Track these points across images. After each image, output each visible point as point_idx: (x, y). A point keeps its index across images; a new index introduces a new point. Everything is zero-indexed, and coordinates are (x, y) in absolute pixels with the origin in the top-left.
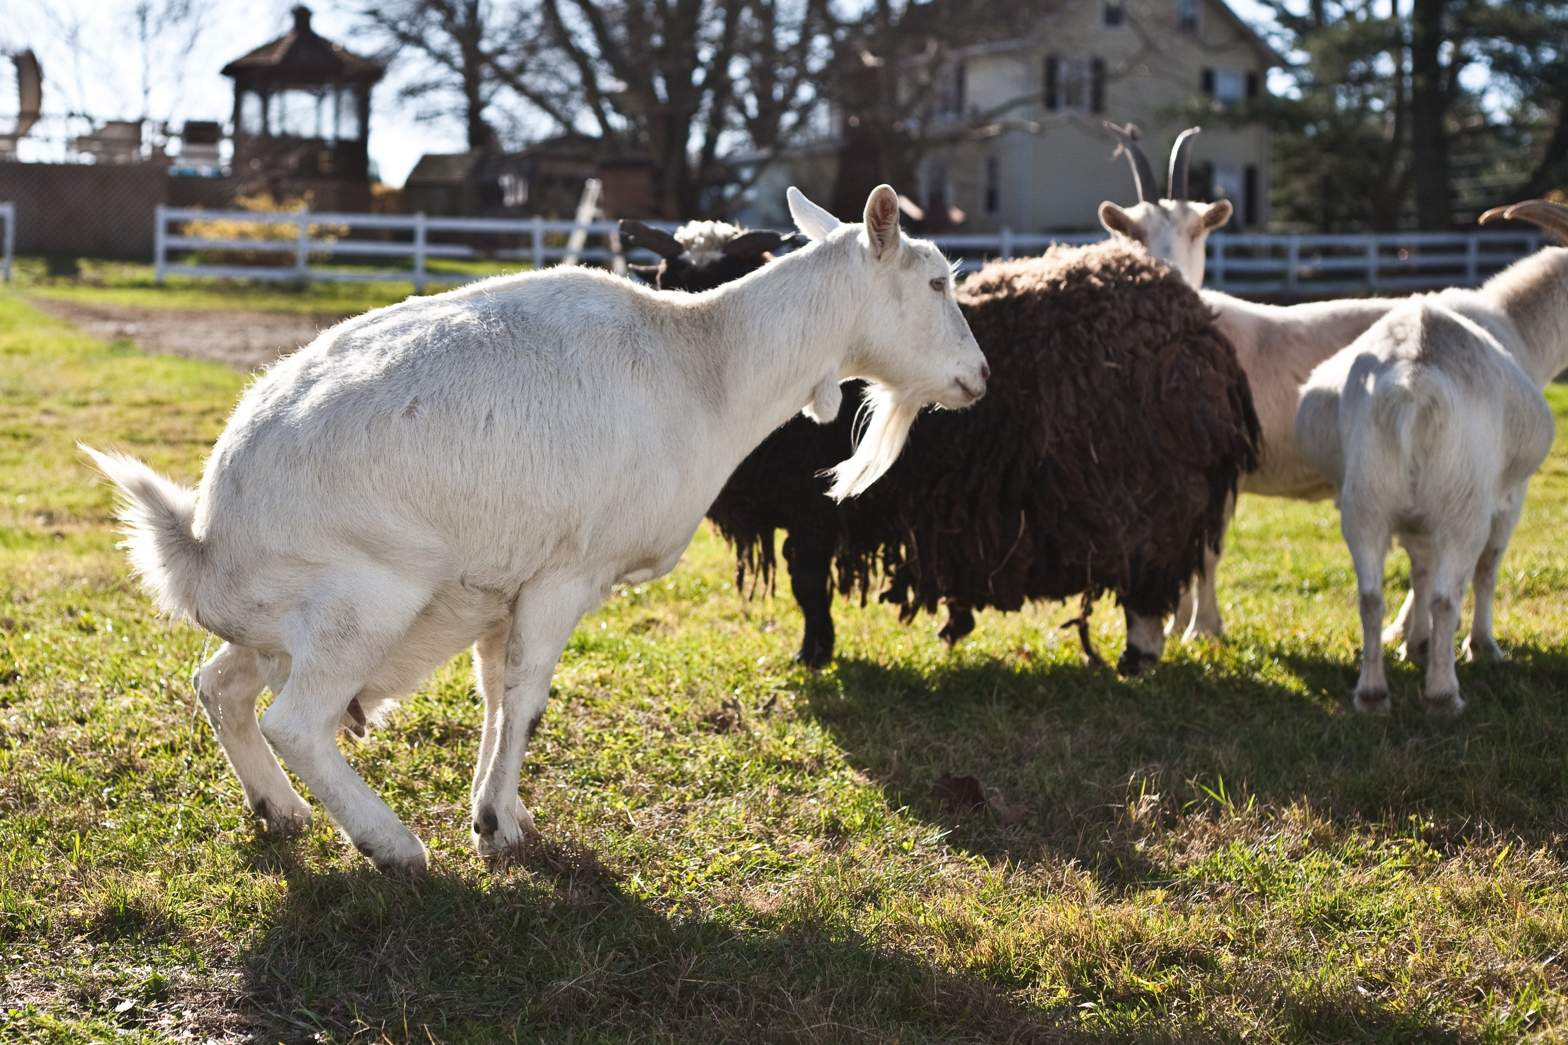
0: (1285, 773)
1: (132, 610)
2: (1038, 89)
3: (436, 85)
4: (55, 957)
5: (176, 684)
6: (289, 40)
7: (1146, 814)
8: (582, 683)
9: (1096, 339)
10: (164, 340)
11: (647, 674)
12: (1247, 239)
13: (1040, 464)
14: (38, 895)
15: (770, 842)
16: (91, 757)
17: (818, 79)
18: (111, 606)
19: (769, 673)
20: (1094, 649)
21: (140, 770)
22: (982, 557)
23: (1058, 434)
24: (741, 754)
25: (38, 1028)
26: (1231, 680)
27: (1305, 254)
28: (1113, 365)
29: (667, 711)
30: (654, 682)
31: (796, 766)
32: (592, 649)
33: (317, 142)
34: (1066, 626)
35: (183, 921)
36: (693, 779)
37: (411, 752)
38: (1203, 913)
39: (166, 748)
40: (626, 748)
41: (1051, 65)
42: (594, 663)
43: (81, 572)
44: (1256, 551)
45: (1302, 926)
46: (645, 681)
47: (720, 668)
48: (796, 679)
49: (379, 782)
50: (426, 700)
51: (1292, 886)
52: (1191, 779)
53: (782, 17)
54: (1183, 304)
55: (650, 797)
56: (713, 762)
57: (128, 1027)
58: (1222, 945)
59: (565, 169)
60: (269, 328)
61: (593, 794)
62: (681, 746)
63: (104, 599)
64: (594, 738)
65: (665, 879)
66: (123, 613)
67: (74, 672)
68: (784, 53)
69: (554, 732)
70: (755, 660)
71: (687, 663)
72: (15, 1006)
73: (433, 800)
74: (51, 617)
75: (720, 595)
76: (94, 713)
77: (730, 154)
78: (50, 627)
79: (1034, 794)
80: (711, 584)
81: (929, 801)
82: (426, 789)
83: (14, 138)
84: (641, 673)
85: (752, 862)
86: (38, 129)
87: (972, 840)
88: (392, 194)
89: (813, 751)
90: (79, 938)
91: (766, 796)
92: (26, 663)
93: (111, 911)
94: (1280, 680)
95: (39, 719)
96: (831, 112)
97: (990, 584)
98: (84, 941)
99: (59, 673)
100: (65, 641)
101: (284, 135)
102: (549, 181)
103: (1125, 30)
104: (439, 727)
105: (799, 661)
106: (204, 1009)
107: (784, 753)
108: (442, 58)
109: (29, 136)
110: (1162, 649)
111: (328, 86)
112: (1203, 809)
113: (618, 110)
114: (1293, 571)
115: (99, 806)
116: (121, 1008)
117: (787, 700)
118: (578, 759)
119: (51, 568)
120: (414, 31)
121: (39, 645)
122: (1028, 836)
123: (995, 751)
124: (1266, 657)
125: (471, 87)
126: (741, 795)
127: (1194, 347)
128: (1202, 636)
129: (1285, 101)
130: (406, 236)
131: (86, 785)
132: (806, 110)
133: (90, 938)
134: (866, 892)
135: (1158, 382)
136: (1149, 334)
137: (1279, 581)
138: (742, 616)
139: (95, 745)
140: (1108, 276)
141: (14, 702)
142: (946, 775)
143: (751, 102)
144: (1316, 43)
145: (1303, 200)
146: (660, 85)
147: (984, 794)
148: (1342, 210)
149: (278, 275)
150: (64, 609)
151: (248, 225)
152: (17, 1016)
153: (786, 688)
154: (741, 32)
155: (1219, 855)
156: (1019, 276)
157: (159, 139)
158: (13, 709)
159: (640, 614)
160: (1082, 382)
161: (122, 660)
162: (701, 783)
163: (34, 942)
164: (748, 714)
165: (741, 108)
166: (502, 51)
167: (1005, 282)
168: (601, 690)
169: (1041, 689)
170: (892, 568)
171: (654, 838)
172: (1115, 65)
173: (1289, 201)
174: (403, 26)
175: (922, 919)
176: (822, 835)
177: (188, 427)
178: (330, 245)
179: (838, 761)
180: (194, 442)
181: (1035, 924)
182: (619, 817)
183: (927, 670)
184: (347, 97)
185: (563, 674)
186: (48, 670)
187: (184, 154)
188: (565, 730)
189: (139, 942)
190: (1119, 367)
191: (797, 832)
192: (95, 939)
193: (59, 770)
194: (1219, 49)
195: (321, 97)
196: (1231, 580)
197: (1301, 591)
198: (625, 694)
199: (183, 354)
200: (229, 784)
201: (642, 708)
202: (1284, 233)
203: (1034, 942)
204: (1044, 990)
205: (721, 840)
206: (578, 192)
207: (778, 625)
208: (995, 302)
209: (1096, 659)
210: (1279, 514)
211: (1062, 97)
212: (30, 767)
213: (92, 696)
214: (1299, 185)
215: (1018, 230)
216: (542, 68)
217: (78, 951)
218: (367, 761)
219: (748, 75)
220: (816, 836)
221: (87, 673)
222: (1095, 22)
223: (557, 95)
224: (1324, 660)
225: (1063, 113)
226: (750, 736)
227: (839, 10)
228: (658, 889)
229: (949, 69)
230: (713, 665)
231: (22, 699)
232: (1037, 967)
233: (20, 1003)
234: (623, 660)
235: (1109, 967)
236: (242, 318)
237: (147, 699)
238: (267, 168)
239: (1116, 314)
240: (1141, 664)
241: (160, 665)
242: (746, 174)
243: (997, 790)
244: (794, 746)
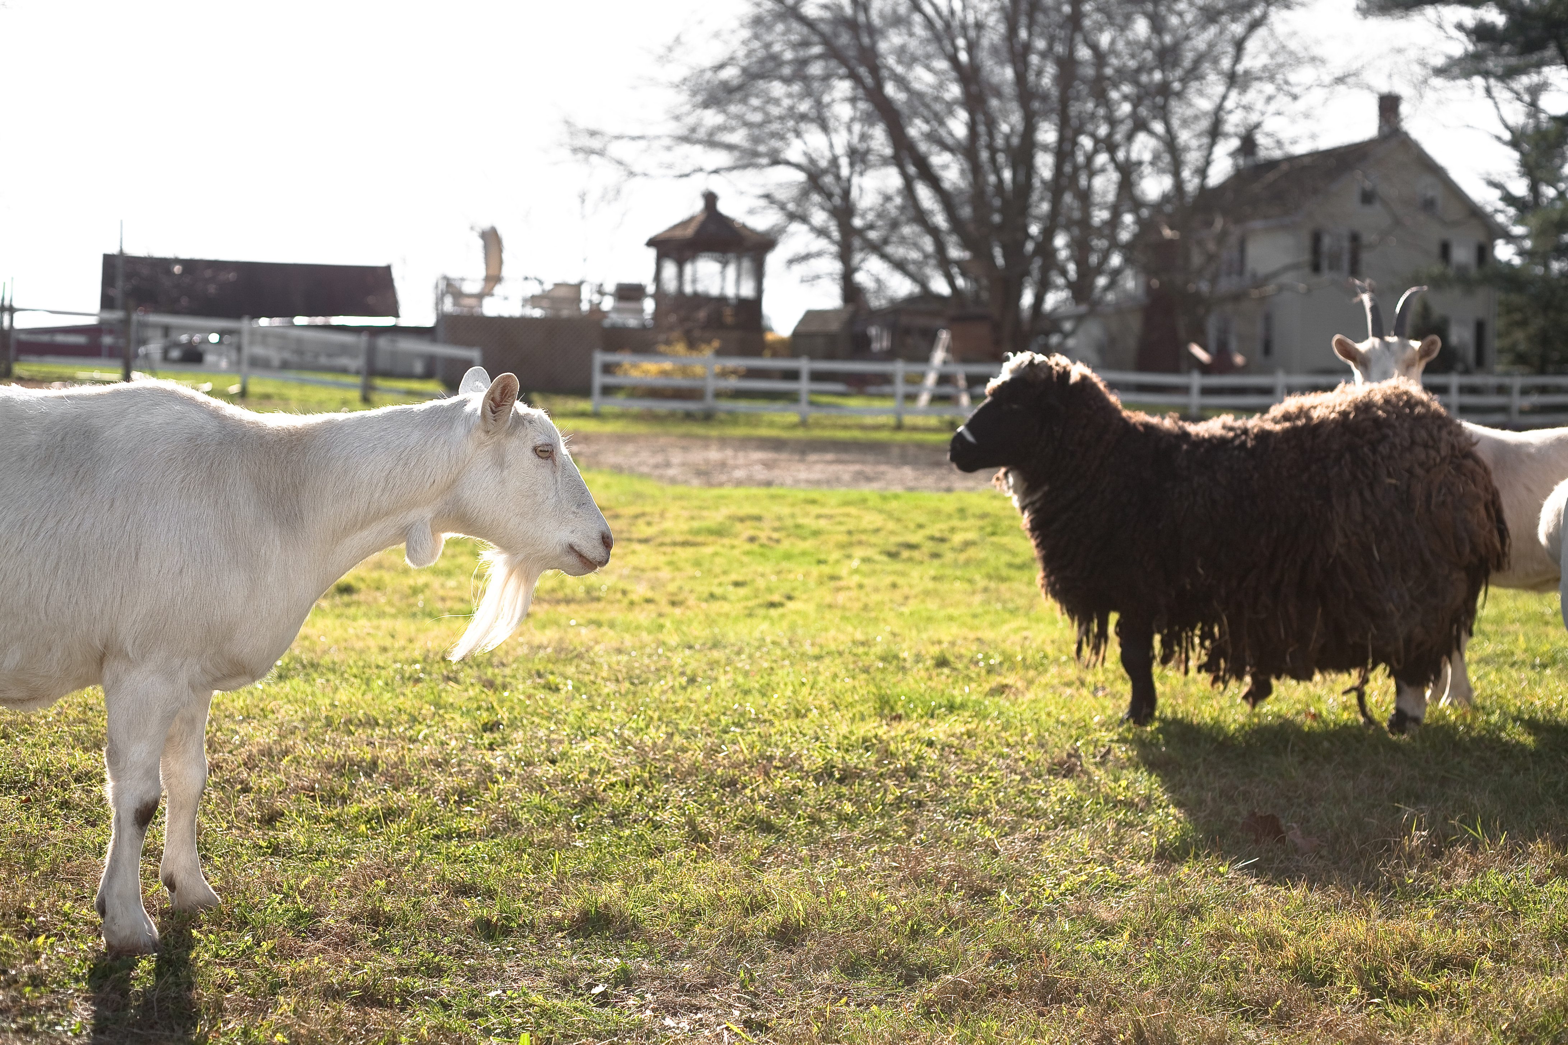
0: (1529, 814)
1: (588, 674)
2: (1306, 257)
3: (819, 254)
4: (542, 950)
5: (627, 733)
6: (701, 218)
7: (1417, 846)
8: (953, 735)
9: (1379, 459)
10: (602, 458)
11: (1005, 729)
12: (1477, 380)
13: (1331, 560)
14: (526, 900)
15: (1110, 865)
16: (562, 790)
17: (1127, 249)
18: (571, 670)
19: (1104, 729)
20: (1369, 713)
21: (602, 802)
22: (1283, 635)
23: (1346, 536)
24: (1084, 795)
25: (531, 1005)
26: (1481, 738)
27: (1525, 391)
28: (1393, 481)
29: (1023, 759)
30: (1011, 735)
31: (1129, 804)
32: (959, 709)
33: (722, 300)
34: (1345, 693)
35: (642, 922)
36: (1045, 814)
37: (817, 790)
38: (1467, 927)
39: (621, 783)
40: (990, 788)
41: (1317, 238)
42: (961, 719)
43: (545, 643)
44: (1496, 633)
45: (1548, 939)
46: (1003, 734)
47: (1064, 724)
48: (1126, 734)
49: (794, 814)
50: (827, 747)
51: (1538, 907)
52: (1453, 819)
53: (1097, 199)
54: (1450, 433)
55: (1011, 828)
56: (1062, 800)
57: (602, 1006)
58: (1483, 954)
59: (922, 322)
60: (685, 449)
61: (966, 824)
62: (1035, 787)
63: (565, 665)
64: (964, 780)
65: (1027, 894)
66: (581, 676)
67: (544, 722)
68: (1099, 229)
69: (932, 774)
70: (1091, 718)
71: (1037, 721)
72: (512, 988)
73: (837, 828)
74: (524, 678)
75: (1059, 665)
76: (564, 755)
77: (1055, 310)
78: (522, 687)
79: (1324, 830)
80: (1051, 657)
81: (1239, 834)
82: (830, 820)
83: (480, 296)
84: (999, 728)
85: (1098, 881)
86: (498, 289)
87: (1275, 865)
88: (782, 342)
89: (1142, 792)
90: (560, 934)
91: (1106, 828)
92: (506, 715)
93: (585, 914)
94: (1522, 739)
95: (519, 760)
96: (1135, 277)
97: (1288, 658)
98: (564, 937)
99: (533, 722)
100: (538, 698)
101: (696, 295)
102: (907, 331)
103: (1377, 207)
104: (839, 770)
105: (1128, 719)
106: (661, 993)
107: (1119, 794)
108: (822, 232)
109: (492, 295)
110: (1424, 713)
111: (731, 255)
112: (1464, 843)
113: (964, 274)
114: (1526, 651)
115: (570, 830)
116: (596, 990)
117: (1121, 752)
118: (951, 796)
119: (521, 639)
120: (800, 211)
121: (516, 701)
122: (1321, 863)
123: (1290, 794)
124: (1510, 721)
125: (845, 255)
126: (1085, 827)
127: (1459, 468)
128: (1456, 703)
129: (1508, 264)
130: (792, 375)
131: (559, 813)
132: (1116, 273)
133: (569, 934)
134: (1191, 907)
135: (1429, 497)
136: (1423, 457)
137: (1515, 658)
138: (1078, 683)
139: (565, 781)
140: (1389, 408)
141: (498, 746)
142: (1253, 814)
143: (1072, 268)
144: (1534, 220)
145: (1523, 347)
146: (998, 253)
147: (1284, 828)
148: (1556, 355)
149: (691, 406)
150: (533, 672)
151: (667, 365)
152: (514, 996)
153: (1118, 741)
154: (1064, 211)
155: (1478, 881)
156: (1315, 407)
157: (596, 298)
158: (498, 752)
159: (995, 681)
160: (1367, 494)
161: (583, 714)
162: (1052, 817)
163: (524, 937)
164: (1088, 763)
165: (1064, 273)
166: (871, 227)
167: (1303, 413)
168: (969, 741)
169: (1326, 744)
170: (1207, 643)
171: (1016, 861)
172: (1369, 237)
173: (1512, 349)
174: (791, 207)
175: (1238, 928)
176: (1152, 860)
177: (625, 528)
178: (733, 383)
179: (1162, 801)
180: (629, 540)
181: (1331, 935)
182: (987, 843)
183: (1232, 727)
184: (746, 264)
185: (937, 728)
186: (525, 721)
187: (615, 309)
188: (941, 774)
189: (607, 938)
190: (1398, 483)
191: (1131, 858)
192: (573, 935)
193: (537, 800)
194: (1455, 224)
195: (725, 264)
196: (1475, 657)
197: (1533, 667)
198: (987, 744)
199: (618, 469)
200: (672, 813)
201: (1000, 756)
202: (1508, 374)
203: (1330, 948)
204: (1340, 988)
205: (1071, 863)
206: (931, 339)
207: (1108, 690)
208: (1295, 429)
209: (1370, 720)
210: (1510, 604)
211: (1325, 264)
212: (514, 798)
213: (561, 742)
214: (1519, 335)
215: (1289, 371)
216: (903, 241)
217: (559, 945)
218: (782, 796)
219: (1068, 246)
220: (1148, 861)
221: (555, 723)
222: (1352, 202)
223: (914, 262)
224: (1556, 722)
225: (1327, 276)
226: (1090, 780)
227: (1143, 193)
228: (1021, 902)
229: (1233, 240)
230: (1057, 721)
231: (505, 744)
232: (1333, 969)
233: (515, 986)
234: (985, 717)
235: (1392, 970)
236: (662, 441)
237: (604, 745)
238: (682, 321)
239: (1397, 441)
240: (1408, 724)
241: (613, 718)
242: (1068, 326)
243: (1295, 825)
244: (1127, 788)
